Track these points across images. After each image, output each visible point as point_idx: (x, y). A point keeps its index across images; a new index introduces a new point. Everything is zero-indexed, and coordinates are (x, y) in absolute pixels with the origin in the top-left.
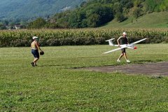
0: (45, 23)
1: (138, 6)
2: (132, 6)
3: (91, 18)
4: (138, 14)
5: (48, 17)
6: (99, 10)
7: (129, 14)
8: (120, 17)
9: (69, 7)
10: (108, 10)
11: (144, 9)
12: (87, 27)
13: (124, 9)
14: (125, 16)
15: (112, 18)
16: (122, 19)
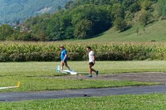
0: (12, 31)
1: (147, 9)
2: (138, 8)
3: (79, 25)
4: (147, 21)
5: (18, 23)
6: (91, 14)
7: (134, 20)
8: (120, 25)
9: (49, 9)
10: (103, 14)
11: (156, 13)
12: (73, 37)
13: (127, 13)
14: (129, 23)
15: (109, 26)
16: (124, 28)
